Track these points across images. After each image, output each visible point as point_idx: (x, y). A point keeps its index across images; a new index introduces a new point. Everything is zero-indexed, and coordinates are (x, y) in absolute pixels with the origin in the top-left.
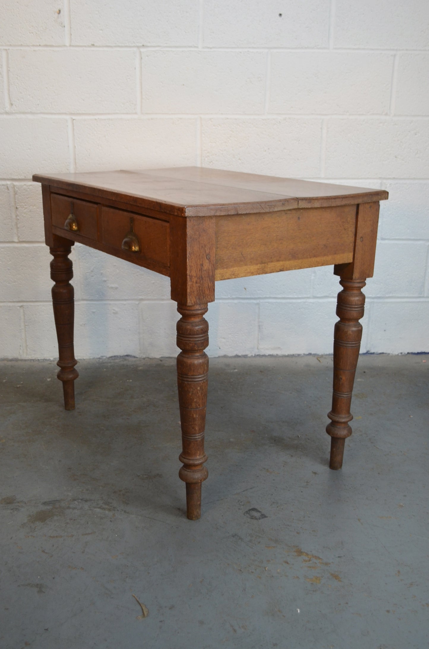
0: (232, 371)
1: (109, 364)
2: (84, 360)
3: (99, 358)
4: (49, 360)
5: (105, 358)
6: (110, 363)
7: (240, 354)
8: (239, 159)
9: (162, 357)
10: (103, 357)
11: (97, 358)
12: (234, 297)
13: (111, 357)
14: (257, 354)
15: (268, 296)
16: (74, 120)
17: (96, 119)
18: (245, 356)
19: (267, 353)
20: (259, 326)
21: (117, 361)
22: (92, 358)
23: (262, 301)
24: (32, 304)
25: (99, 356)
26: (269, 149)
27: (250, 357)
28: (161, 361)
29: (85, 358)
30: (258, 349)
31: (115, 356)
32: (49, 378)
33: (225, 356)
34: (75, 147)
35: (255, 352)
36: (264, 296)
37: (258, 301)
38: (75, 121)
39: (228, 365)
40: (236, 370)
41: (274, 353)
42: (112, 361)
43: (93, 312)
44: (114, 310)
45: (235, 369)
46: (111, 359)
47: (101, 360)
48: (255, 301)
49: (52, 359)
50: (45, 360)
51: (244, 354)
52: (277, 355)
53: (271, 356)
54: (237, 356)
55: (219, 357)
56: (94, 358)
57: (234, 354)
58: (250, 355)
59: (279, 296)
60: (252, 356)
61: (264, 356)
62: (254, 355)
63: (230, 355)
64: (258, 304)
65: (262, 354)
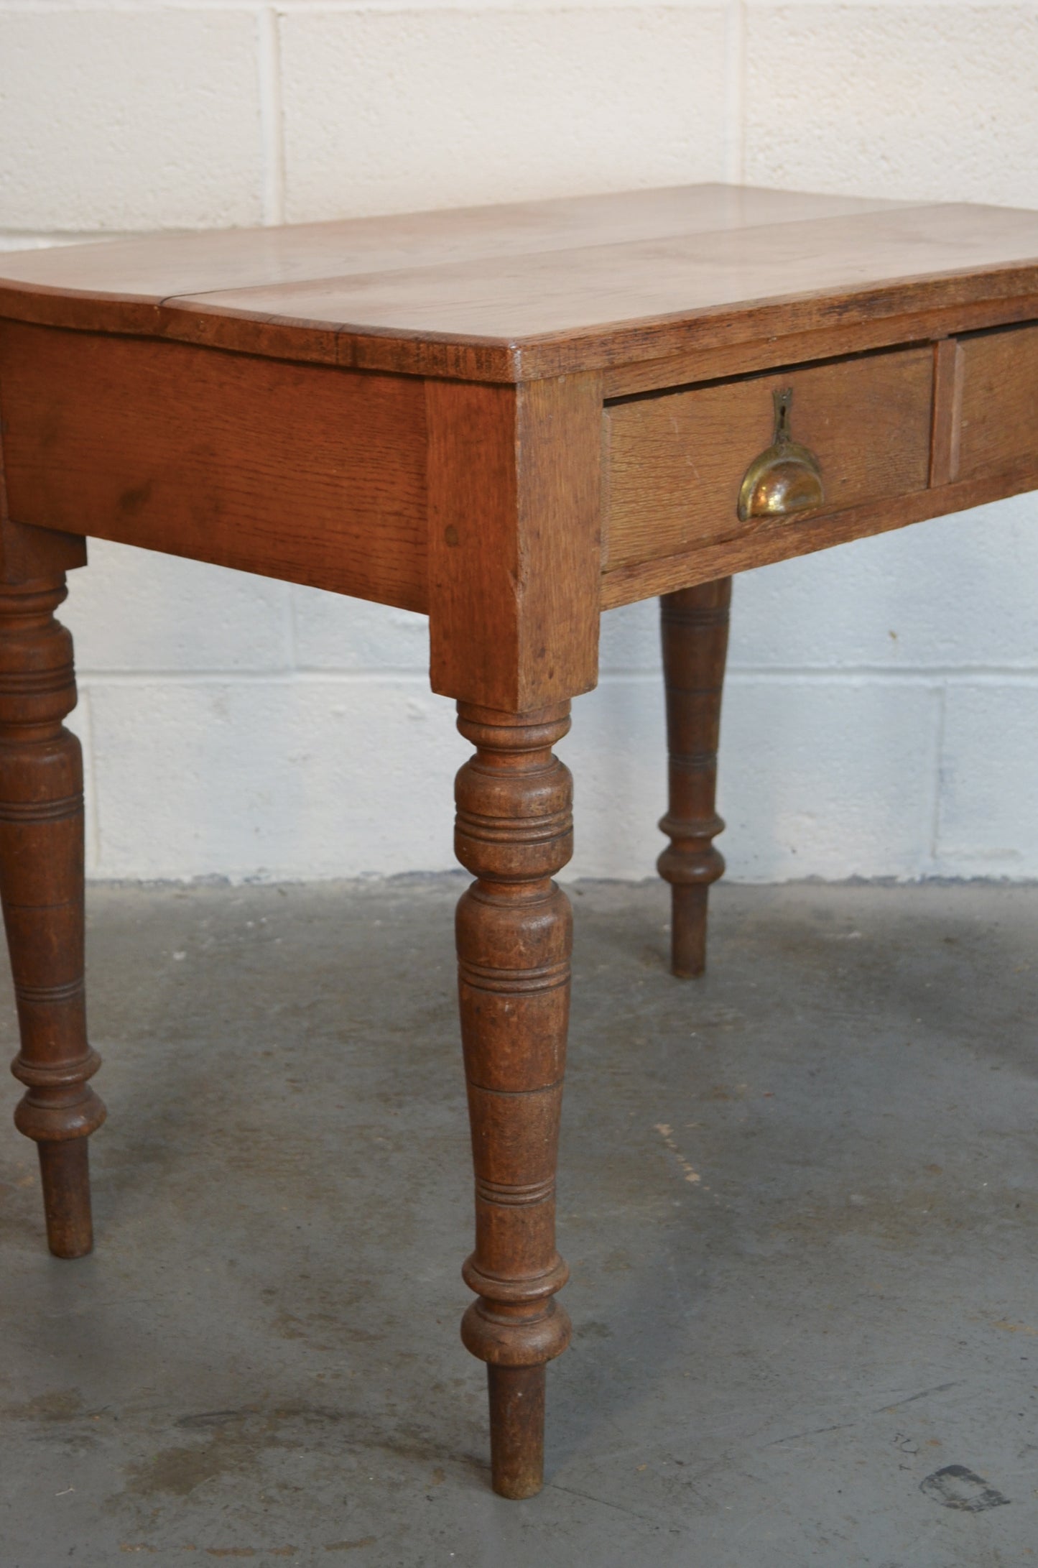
0: (840, 936)
1: (393, 903)
2: (302, 884)
3: (357, 880)
4: (177, 884)
5: (375, 878)
6: (395, 896)
7: (867, 874)
8: (884, 157)
9: (582, 881)
10: (368, 874)
11: (349, 880)
12: (851, 664)
13: (399, 877)
14: (931, 873)
15: (975, 663)
16: (280, 15)
17: (359, 13)
18: (887, 882)
19: (969, 870)
20: (941, 772)
21: (420, 890)
22: (329, 877)
23: (952, 680)
24: (120, 681)
25: (355, 873)
26: (994, 119)
27: (903, 885)
28: (580, 893)
29: (304, 878)
30: (934, 855)
31: (412, 874)
32: (181, 949)
33: (813, 881)
34: (283, 114)
35: (925, 867)
36: (963, 663)
37: (938, 681)
38: (282, 20)
39: (824, 915)
40: (855, 935)
41: (995, 870)
42: (402, 891)
43: (339, 715)
44: (411, 706)
45: (850, 929)
46: (397, 883)
47: (362, 888)
48: (927, 682)
49: (187, 879)
50: (162, 884)
51: (883, 872)
52: (1005, 879)
53: (982, 882)
54: (856, 881)
55: (790, 883)
56: (335, 881)
57: (845, 874)
58: (904, 877)
59: (1018, 664)
60: (911, 883)
61: (956, 881)
62: (918, 878)
63: (831, 874)
64: (939, 691)
65: (948, 873)
